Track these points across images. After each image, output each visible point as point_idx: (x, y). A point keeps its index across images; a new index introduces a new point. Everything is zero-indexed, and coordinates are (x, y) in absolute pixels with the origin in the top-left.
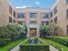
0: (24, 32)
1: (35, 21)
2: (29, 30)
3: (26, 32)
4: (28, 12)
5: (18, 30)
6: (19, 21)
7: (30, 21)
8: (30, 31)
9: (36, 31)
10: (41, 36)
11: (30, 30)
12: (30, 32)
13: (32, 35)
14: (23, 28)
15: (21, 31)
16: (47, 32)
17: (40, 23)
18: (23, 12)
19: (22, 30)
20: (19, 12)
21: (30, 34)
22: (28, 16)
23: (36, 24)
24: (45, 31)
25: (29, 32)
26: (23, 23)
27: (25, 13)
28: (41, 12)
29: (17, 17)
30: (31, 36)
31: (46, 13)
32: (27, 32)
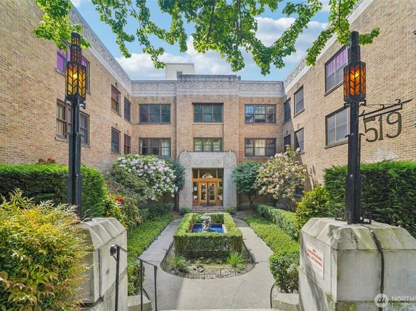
0: (173, 191)
1: (218, 135)
2: (188, 177)
3: (177, 188)
4: (185, 96)
5: (151, 183)
6: (144, 136)
7: (195, 138)
8: (196, 180)
9: (220, 180)
10: (244, 204)
11: (195, 176)
12: (195, 184)
13: (203, 198)
14: (166, 173)
15: (162, 185)
16: (260, 192)
17: (237, 145)
18: (163, 99)
19: (164, 181)
20: (146, 98)
21: (195, 193)
22: (184, 116)
23: (221, 150)
24: (255, 186)
25: (191, 184)
26: (165, 145)
27: (171, 101)
28: (244, 99)
29: (138, 120)
30: (200, 201)
31: (266, 102)
32: (181, 187)
